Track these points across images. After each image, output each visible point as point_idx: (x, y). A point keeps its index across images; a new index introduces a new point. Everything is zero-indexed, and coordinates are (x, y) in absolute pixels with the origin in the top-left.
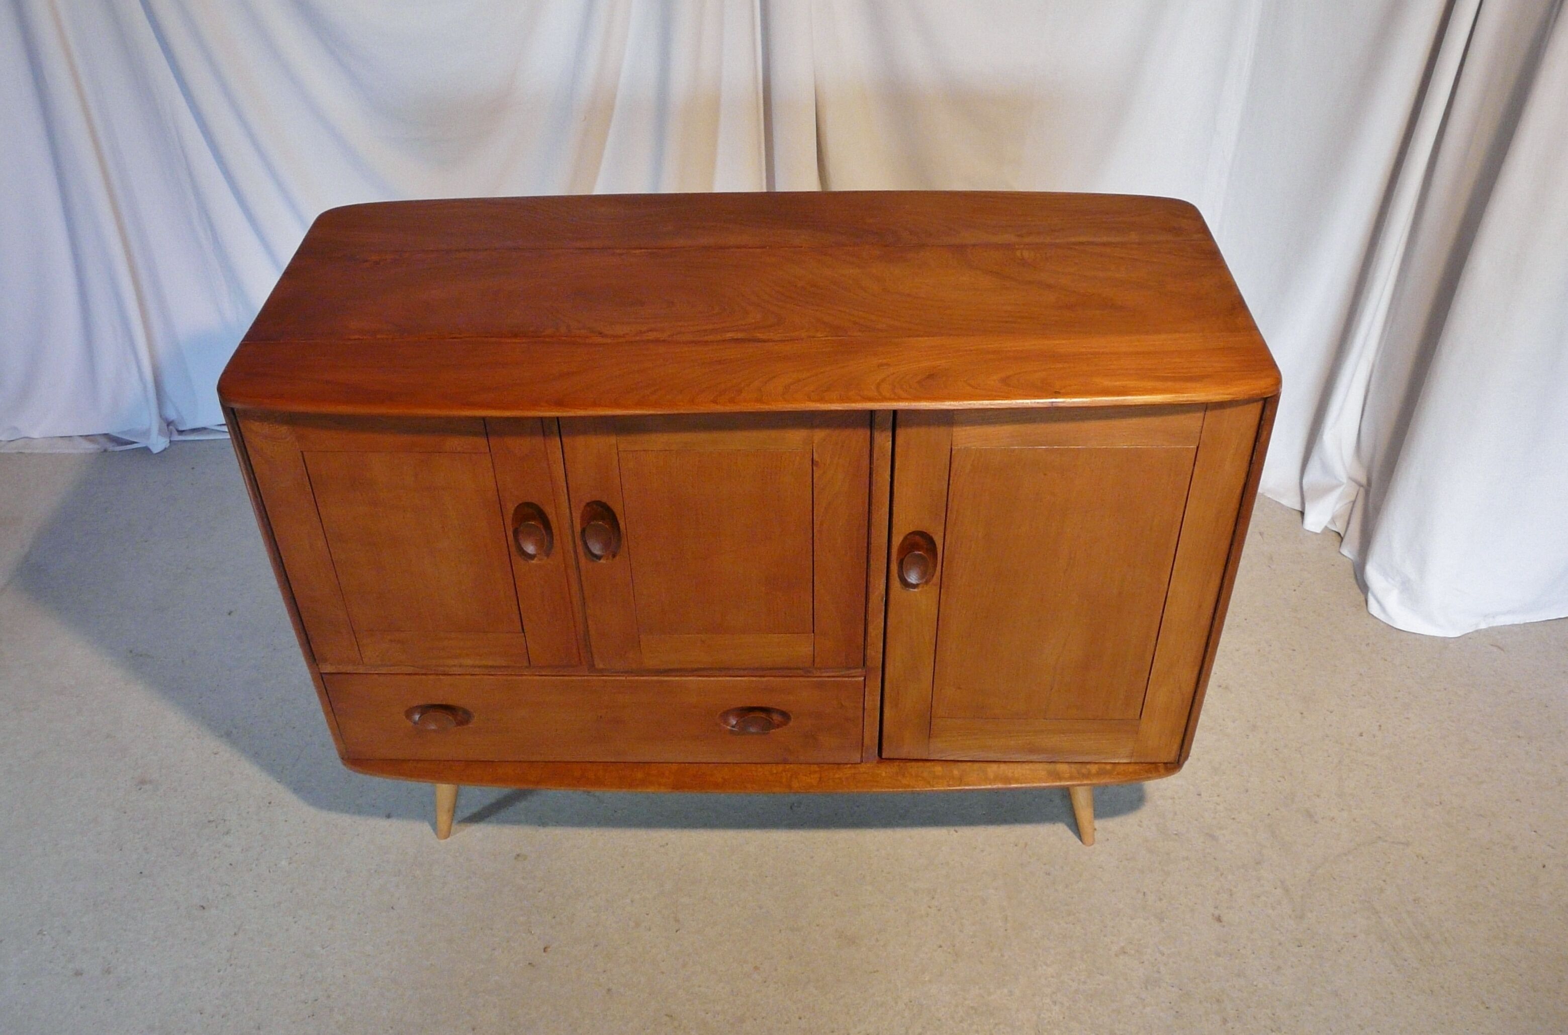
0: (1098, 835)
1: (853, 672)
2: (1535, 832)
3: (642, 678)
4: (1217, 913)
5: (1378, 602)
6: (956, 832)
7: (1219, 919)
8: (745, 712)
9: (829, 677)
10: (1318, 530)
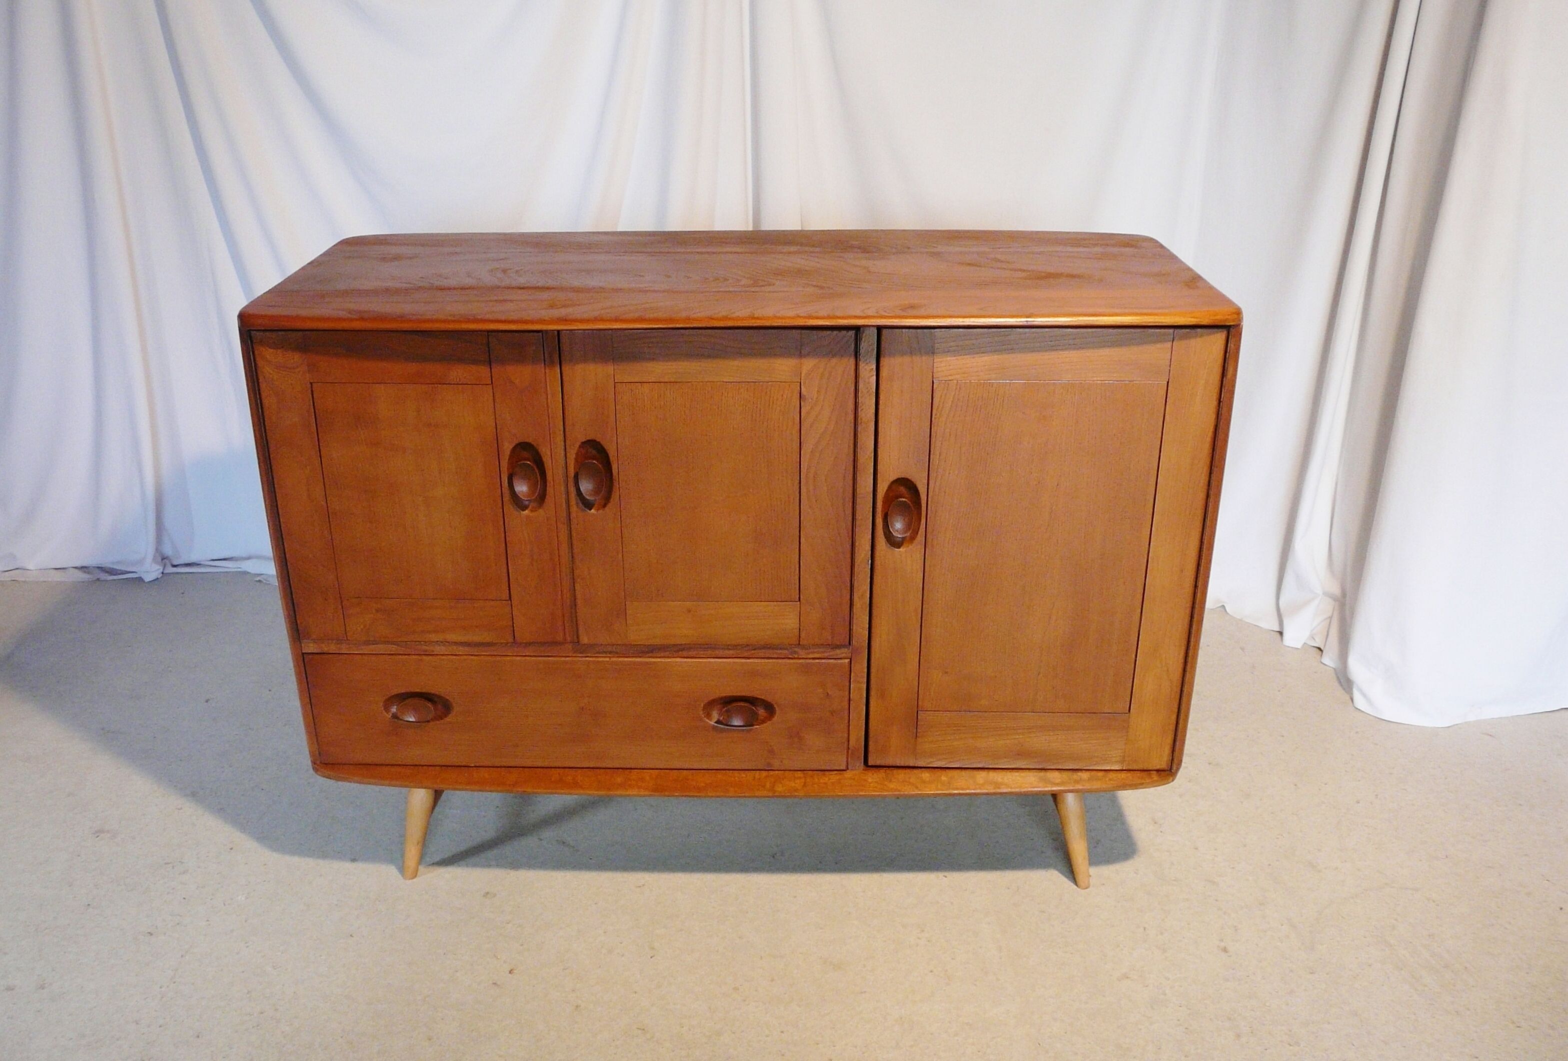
0: (1092, 881)
1: (838, 652)
2: (1547, 880)
3: (626, 659)
4: (1223, 944)
5: (1364, 695)
6: (946, 877)
7: (1225, 950)
8: (728, 702)
9: (814, 659)
10: (1299, 645)
